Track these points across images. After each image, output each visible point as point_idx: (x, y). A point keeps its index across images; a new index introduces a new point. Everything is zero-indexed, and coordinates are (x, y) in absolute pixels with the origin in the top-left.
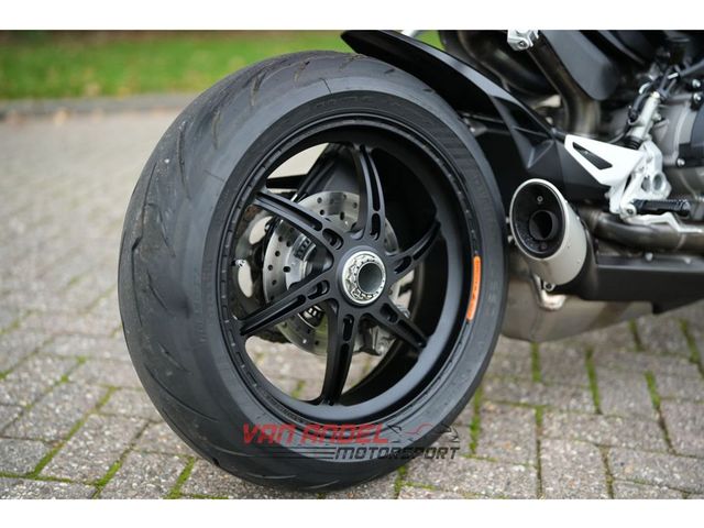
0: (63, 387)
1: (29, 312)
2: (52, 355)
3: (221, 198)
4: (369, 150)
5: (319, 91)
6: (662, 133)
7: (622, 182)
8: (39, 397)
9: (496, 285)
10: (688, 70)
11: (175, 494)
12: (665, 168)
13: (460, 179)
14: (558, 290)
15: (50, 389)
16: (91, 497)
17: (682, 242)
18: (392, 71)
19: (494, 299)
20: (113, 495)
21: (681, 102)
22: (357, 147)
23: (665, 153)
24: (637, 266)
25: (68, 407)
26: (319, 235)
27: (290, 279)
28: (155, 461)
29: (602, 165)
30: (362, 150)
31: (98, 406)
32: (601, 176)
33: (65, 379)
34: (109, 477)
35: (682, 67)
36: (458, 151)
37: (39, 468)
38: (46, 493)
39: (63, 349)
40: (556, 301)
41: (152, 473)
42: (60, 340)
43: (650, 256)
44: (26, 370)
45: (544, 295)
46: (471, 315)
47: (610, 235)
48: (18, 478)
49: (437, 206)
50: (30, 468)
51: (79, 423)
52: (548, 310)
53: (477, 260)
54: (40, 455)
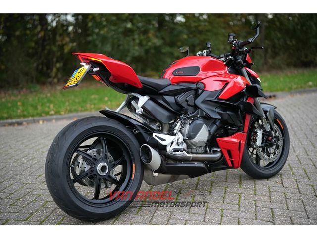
0: (34, 201)
1: (27, 184)
2: (32, 194)
3: (67, 151)
4: (105, 139)
5: (90, 126)
6: (183, 131)
7: (169, 144)
8: (28, 204)
9: (139, 170)
10: (191, 115)
11: (59, 223)
12: (184, 140)
13: (128, 145)
14: (156, 171)
15: (31, 202)
16: (39, 225)
17: (191, 158)
18: (109, 120)
19: (139, 174)
20: (44, 224)
21: (187, 124)
22: (102, 138)
23: (183, 136)
24: (180, 165)
25: (35, 206)
26: (91, 159)
27: (86, 169)
28: (56, 217)
29: (163, 140)
30: (103, 139)
31: (43, 206)
32: (163, 143)
33: (35, 200)
34: (44, 220)
35: (189, 115)
36: (127, 138)
37: (27, 219)
38: (28, 224)
39: (35, 193)
40: (156, 174)
41: (55, 219)
42: (34, 191)
43: (183, 162)
44: (25, 198)
45: (154, 173)
46: (133, 178)
47: (172, 158)
48: (22, 221)
49: (124, 151)
50: (25, 219)
51: (38, 209)
52: (154, 177)
53: (134, 164)
54: (28, 216)
